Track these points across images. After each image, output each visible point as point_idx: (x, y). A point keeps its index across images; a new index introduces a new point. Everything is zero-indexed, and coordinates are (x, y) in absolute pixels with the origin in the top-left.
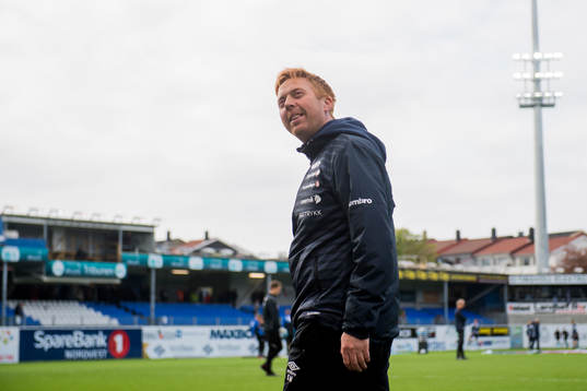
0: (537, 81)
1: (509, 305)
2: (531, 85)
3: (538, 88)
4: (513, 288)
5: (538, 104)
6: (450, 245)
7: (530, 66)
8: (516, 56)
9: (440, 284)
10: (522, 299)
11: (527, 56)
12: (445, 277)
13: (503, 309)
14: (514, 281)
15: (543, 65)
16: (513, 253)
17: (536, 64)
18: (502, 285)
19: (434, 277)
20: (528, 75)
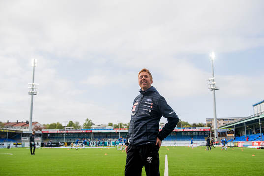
0: (33, 89)
1: (22, 138)
2: (32, 90)
3: (33, 91)
4: (23, 134)
5: (33, 94)
6: (6, 124)
7: (32, 86)
8: (29, 83)
9: (6, 132)
10: (25, 136)
11: (31, 83)
12: (8, 131)
13: (21, 139)
14: (23, 132)
15: (35, 86)
16: (22, 126)
17: (33, 85)
18: (21, 133)
19: (5, 131)
20: (31, 88)
